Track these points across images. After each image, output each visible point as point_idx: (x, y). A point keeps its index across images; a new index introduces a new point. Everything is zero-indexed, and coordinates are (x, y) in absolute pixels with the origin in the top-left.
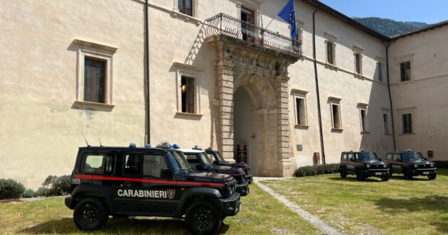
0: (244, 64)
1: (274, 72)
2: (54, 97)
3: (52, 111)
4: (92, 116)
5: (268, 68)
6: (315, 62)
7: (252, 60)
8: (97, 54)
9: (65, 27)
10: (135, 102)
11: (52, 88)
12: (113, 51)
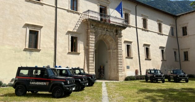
0: (101, 30)
1: (115, 33)
2: (16, 47)
3: (15, 52)
4: (31, 54)
5: (112, 32)
6: (137, 28)
7: (105, 28)
8: (34, 29)
9: (22, 18)
10: (50, 48)
11: (16, 43)
12: (41, 27)
